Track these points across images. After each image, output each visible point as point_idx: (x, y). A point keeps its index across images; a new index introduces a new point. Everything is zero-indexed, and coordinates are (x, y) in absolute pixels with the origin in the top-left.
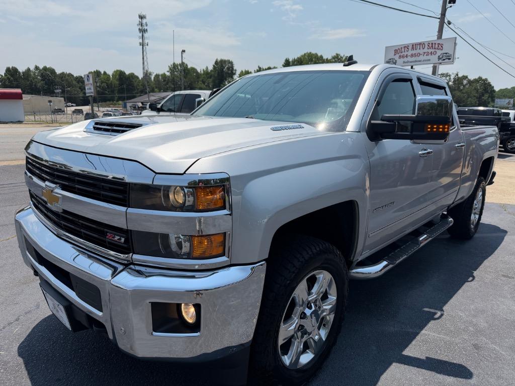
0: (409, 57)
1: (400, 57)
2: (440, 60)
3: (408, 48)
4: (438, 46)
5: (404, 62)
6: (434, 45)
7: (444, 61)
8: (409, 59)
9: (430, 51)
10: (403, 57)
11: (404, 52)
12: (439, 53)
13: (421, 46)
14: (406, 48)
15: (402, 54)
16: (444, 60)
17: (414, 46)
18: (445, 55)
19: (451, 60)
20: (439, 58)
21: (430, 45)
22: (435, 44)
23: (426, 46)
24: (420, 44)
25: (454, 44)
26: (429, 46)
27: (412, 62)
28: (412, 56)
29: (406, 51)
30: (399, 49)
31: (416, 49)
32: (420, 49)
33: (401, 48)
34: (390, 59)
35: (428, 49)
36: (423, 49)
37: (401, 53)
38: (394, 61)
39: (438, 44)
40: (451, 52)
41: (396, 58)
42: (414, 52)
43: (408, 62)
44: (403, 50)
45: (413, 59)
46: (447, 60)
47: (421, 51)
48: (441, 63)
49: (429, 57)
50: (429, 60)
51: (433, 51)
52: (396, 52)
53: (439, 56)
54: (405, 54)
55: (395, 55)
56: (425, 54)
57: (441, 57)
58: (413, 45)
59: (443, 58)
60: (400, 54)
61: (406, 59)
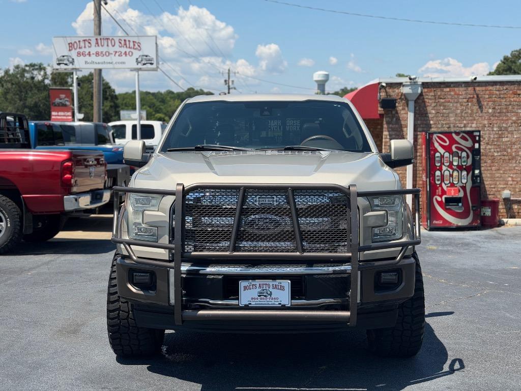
0: (92, 56)
1: (79, 54)
2: (139, 64)
3: (89, 43)
4: (134, 45)
5: (86, 62)
6: (128, 43)
7: (145, 66)
8: (93, 58)
9: (123, 50)
10: (83, 54)
11: (85, 47)
12: (137, 54)
13: (109, 42)
14: (87, 43)
15: (81, 51)
16: (144, 64)
17: (99, 41)
18: (145, 57)
19: (154, 66)
20: (138, 62)
21: (123, 42)
22: (129, 41)
23: (117, 44)
24: (107, 39)
25: (155, 45)
26: (120, 43)
27: (99, 63)
28: (97, 54)
29: (87, 46)
30: (75, 42)
31: (102, 46)
32: (108, 45)
33: (79, 41)
34: (63, 56)
35: (121, 47)
36: (113, 46)
37: (80, 48)
38: (71, 60)
39: (134, 42)
40: (153, 55)
41: (73, 54)
42: (100, 49)
43: (93, 63)
44: (82, 44)
45: (100, 59)
46: (149, 66)
47: (111, 50)
48: (140, 68)
49: (123, 58)
50: (124, 63)
51: (128, 50)
52: (71, 46)
53: (137, 59)
54: (87, 50)
55: (70, 50)
56: (117, 54)
57: (140, 60)
58: (97, 39)
59: (143, 62)
60: (78, 50)
61: (87, 58)
